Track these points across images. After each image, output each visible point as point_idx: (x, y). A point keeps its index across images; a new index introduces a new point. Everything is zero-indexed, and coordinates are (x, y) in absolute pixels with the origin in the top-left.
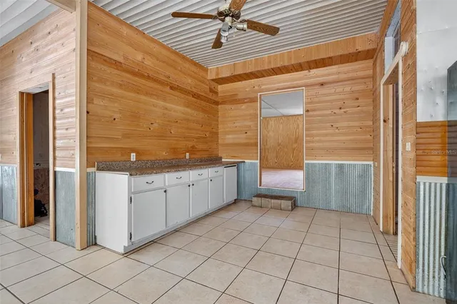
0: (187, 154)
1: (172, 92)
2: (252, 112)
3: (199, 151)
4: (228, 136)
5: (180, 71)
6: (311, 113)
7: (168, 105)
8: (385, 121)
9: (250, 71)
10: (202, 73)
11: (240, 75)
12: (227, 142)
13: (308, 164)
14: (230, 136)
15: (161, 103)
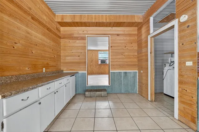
0: (44, 69)
1: (32, 21)
2: (82, 45)
3: (51, 66)
4: (67, 58)
5: (39, 8)
6: (113, 48)
7: (30, 30)
8: (151, 53)
9: (84, 21)
10: (52, 16)
11: (77, 23)
12: (67, 61)
13: (112, 72)
14: (69, 58)
15: (24, 27)
